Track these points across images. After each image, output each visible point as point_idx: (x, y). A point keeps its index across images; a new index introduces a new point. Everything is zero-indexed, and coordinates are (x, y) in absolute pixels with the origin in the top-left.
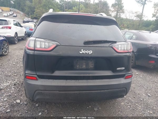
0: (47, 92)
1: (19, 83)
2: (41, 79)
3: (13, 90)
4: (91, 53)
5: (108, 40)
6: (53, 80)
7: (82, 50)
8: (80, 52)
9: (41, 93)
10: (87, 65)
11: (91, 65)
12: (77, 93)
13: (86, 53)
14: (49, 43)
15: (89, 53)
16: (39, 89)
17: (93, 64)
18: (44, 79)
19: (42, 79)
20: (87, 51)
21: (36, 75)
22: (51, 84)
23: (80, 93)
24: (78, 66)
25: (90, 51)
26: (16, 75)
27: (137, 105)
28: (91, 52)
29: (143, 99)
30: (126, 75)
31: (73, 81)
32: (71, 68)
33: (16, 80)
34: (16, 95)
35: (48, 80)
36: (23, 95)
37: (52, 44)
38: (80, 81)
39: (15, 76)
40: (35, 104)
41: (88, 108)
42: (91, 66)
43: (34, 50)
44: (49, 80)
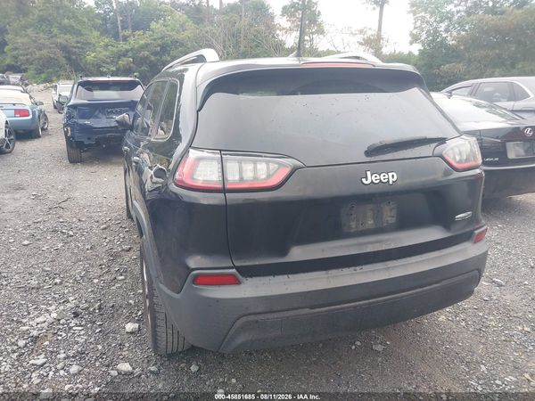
0: (276, 315)
1: (88, 308)
2: (250, 279)
3: (82, 333)
4: (395, 179)
5: (429, 136)
6: (286, 276)
7: (369, 173)
8: (364, 180)
9: (257, 322)
10: (378, 215)
11: (389, 215)
12: (360, 306)
13: (381, 181)
14: (267, 163)
15: (388, 181)
16: (249, 312)
17: (394, 213)
18: (258, 278)
19: (251, 277)
20: (382, 175)
21: (234, 267)
22: (287, 289)
23: (370, 304)
24: (353, 224)
25: (390, 174)
26: (61, 283)
27: (481, 314)
28: (393, 176)
29: (490, 296)
30: (477, 232)
31: (346, 271)
32: (335, 231)
33: (71, 299)
34: (100, 347)
35: (271, 277)
36: (127, 345)
37: (276, 166)
38: (366, 268)
39: (57, 287)
40: (182, 365)
41: (353, 347)
42: (389, 219)
43: (224, 191)
44: (277, 277)
